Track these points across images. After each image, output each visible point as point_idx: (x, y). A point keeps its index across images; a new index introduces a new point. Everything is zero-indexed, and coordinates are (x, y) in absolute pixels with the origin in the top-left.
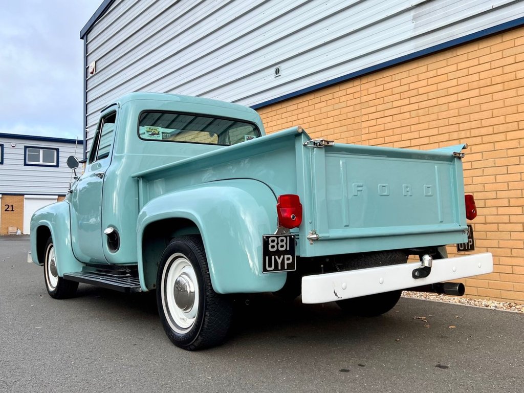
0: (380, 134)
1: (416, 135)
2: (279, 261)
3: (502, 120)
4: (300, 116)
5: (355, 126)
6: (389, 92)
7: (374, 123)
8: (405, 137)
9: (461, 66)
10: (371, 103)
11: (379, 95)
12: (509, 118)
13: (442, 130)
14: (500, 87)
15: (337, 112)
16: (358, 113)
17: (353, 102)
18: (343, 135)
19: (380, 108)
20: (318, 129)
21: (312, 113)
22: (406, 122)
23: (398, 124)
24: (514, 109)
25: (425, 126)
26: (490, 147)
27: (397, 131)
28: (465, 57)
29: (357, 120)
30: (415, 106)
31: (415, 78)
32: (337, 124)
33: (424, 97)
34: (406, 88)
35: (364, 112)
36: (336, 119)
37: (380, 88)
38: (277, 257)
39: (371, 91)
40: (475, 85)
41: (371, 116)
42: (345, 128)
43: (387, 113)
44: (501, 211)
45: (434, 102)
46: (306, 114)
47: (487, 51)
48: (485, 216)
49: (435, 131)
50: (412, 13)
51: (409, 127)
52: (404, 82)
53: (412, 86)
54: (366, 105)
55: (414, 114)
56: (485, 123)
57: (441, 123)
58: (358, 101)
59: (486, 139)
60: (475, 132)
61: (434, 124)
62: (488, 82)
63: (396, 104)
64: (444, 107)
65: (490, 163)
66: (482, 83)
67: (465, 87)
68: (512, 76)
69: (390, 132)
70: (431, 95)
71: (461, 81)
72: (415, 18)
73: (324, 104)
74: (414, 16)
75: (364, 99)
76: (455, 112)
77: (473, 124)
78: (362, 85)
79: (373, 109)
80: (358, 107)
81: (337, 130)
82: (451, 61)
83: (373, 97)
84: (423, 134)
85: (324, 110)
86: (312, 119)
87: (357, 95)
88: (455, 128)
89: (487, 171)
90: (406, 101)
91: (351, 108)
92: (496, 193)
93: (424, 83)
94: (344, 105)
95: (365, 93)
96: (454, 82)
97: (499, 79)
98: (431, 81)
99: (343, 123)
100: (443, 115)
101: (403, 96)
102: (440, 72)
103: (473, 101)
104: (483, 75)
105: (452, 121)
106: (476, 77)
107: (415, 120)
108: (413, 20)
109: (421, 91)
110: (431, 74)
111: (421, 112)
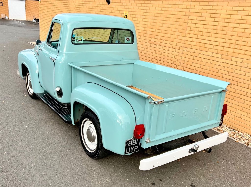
0: (196, 33)
1: (213, 39)
2: (132, 149)
4: (157, 9)
5: (184, 24)
6: (205, 11)
7: (194, 25)
8: (208, 38)
9: (246, 9)
10: (195, 14)
11: (200, 11)
13: (227, 41)
15: (176, 13)
16: (187, 17)
17: (186, 10)
18: (178, 27)
19: (199, 18)
20: (165, 19)
21: (163, 9)
22: (210, 31)
23: (206, 30)
26: (247, 57)
27: (205, 34)
29: (186, 21)
30: (216, 24)
31: (220, 8)
32: (175, 20)
33: (222, 20)
35: (190, 17)
36: (175, 16)
37: (201, 7)
38: (131, 148)
39: (196, 7)
41: (194, 22)
42: (178, 23)
43: (202, 22)
44: (244, 89)
45: (227, 24)
46: (160, 9)
48: (236, 89)
49: (223, 40)
51: (211, 34)
52: (214, 8)
53: (218, 12)
54: (192, 14)
55: (215, 27)
57: (227, 37)
58: (188, 10)
59: (247, 53)
60: (243, 47)
61: (224, 36)
63: (207, 19)
64: (231, 29)
65: (245, 65)
67: (244, 22)
69: (201, 33)
70: (226, 20)
71: (244, 17)
73: (170, 6)
75: (192, 10)
76: (235, 34)
77: (243, 43)
78: (192, 2)
79: (195, 18)
80: (187, 14)
81: (175, 23)
82: (241, 4)
83: (196, 11)
84: (217, 39)
85: (170, 9)
86: (163, 12)
87: (188, 7)
88: (233, 42)
89: (243, 69)
90: (213, 19)
91: (184, 14)
92: (244, 81)
93: (224, 12)
94: (180, 10)
95: (192, 7)
96: (239, 17)
98: (228, 12)
99: (178, 20)
100: (229, 33)
101: (212, 15)
102: (235, 8)
103: (247, 31)
105: (233, 38)
107: (215, 31)
109: (222, 16)
110: (229, 8)
111: (219, 28)
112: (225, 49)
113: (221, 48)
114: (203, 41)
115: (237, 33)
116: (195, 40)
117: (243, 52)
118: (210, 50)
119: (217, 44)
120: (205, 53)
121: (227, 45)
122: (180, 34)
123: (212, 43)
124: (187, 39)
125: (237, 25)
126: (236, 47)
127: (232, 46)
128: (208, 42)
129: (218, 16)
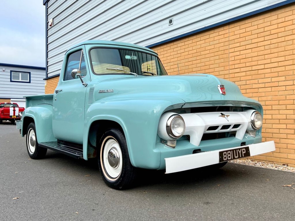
5: (225, 56)
6: (249, 33)
7: (238, 53)
11: (242, 35)
16: (227, 47)
17: (224, 40)
18: (217, 61)
19: (243, 44)
22: (261, 53)
23: (256, 54)
25: (276, 55)
27: (255, 59)
29: (226, 51)
30: (268, 42)
31: (269, 24)
33: (275, 36)
34: (262, 30)
35: (231, 46)
37: (243, 31)
39: (236, 32)
41: (236, 49)
42: (217, 57)
43: (248, 47)
45: (283, 39)
49: (282, 59)
51: (264, 56)
52: (261, 26)
53: (267, 29)
54: (233, 42)
55: (267, 47)
57: (287, 53)
58: (227, 39)
63: (254, 41)
69: (250, 60)
70: (280, 35)
73: (203, 42)
75: (232, 38)
78: (230, 29)
79: (238, 45)
80: (227, 43)
83: (238, 36)
87: (226, 36)
90: (262, 39)
91: (222, 44)
93: (276, 26)
94: (217, 42)
95: (232, 34)
98: (280, 25)
101: (260, 35)
102: (287, 18)
107: (268, 51)
109: (273, 32)
110: (280, 21)
112: (288, 68)
113: (283, 69)
114: (254, 68)
116: (242, 69)
118: (267, 76)
119: (276, 65)
120: (261, 81)
122: (222, 68)
123: (266, 66)
124: (231, 71)
128: (262, 67)
129: (268, 33)
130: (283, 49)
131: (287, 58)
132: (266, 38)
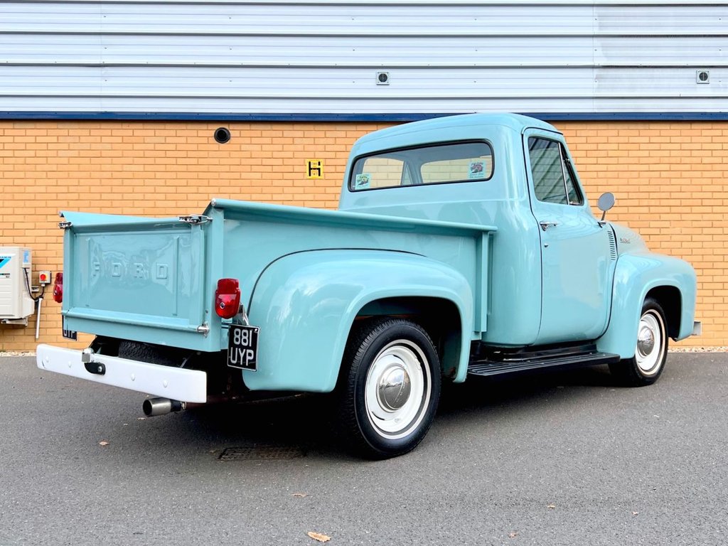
3: (688, 195)
9: (653, 140)
12: (695, 195)
14: (687, 167)
24: (699, 188)
26: (677, 217)
28: (657, 133)
30: (604, 168)
31: (604, 140)
33: (614, 160)
34: (594, 147)
40: (666, 160)
45: (625, 167)
47: (678, 133)
50: (596, 72)
53: (601, 147)
55: (601, 175)
56: (674, 195)
57: (631, 188)
59: (674, 210)
60: (664, 202)
62: (678, 160)
64: (635, 174)
65: (677, 230)
66: (673, 160)
67: (656, 160)
68: (698, 160)
70: (621, 160)
71: (652, 153)
72: (598, 78)
74: (597, 75)
76: (646, 181)
77: (664, 195)
82: (643, 133)
88: (645, 195)
89: (674, 238)
90: (594, 161)
93: (615, 146)
96: (646, 153)
97: (687, 160)
98: (621, 146)
100: (635, 181)
101: (590, 154)
103: (664, 174)
104: (673, 153)
106: (666, 153)
108: (596, 78)
109: (611, 154)
110: (621, 140)
111: (609, 174)
115: (648, 180)
117: (667, 210)
121: (636, 202)
125: (645, 167)
126: (653, 203)
127: (645, 202)
129: (603, 154)
130: (625, 181)
131: (631, 196)
132: (600, 161)
